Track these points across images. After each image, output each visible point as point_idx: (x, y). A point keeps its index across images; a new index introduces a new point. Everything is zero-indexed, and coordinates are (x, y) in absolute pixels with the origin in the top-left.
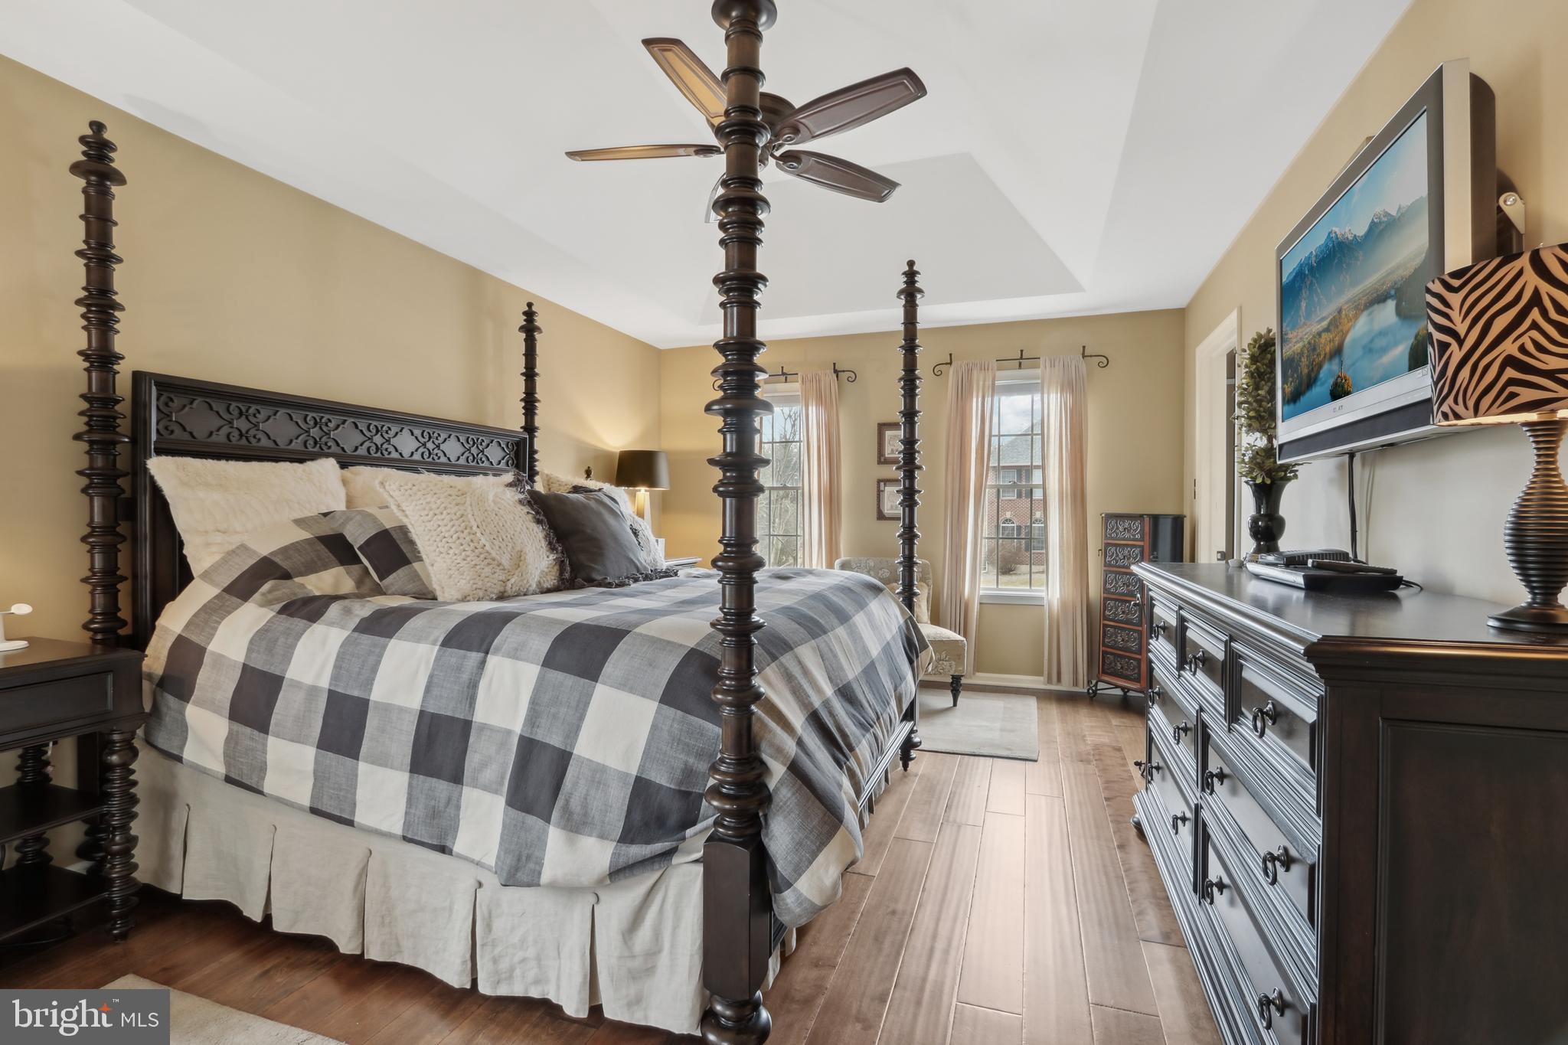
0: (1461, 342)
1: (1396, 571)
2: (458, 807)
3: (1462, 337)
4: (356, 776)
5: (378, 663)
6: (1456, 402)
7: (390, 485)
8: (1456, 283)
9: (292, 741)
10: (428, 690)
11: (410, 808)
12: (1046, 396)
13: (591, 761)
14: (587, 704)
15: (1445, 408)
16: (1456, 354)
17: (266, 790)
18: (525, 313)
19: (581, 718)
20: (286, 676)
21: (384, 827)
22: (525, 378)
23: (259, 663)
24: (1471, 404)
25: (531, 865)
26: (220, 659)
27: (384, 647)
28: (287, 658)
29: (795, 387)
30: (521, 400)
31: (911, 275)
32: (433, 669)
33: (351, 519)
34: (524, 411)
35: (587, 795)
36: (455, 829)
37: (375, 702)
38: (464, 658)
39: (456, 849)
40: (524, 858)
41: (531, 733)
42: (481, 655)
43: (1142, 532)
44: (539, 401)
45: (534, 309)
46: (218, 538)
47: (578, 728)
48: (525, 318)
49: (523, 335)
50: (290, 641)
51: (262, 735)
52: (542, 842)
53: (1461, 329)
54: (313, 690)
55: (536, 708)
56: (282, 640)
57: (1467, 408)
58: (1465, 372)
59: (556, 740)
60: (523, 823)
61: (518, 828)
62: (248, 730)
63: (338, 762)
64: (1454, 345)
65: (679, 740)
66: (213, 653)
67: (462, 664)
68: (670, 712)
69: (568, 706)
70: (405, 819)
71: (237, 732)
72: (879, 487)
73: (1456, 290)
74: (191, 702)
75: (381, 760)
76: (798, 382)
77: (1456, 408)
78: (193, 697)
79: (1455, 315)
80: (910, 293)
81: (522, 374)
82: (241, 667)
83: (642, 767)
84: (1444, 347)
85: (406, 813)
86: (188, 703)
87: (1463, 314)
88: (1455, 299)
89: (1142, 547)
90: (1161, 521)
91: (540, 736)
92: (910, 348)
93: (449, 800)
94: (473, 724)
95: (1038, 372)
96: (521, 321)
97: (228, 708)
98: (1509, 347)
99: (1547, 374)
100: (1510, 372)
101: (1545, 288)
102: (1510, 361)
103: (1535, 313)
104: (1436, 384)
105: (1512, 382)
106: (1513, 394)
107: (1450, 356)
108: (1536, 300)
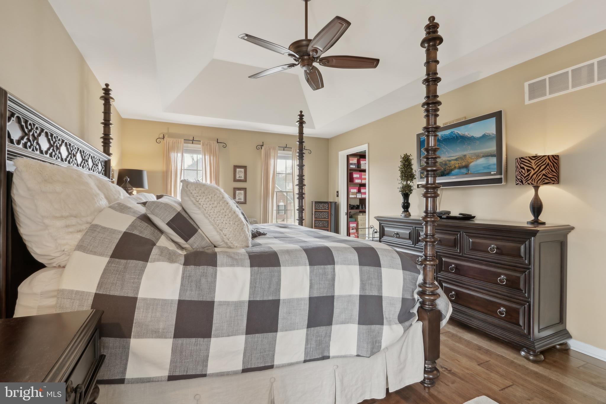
0: (534, 170)
2: (330, 336)
3: (535, 169)
4: (275, 341)
5: (279, 280)
6: (532, 181)
8: (534, 158)
9: (229, 336)
10: (311, 287)
11: (307, 345)
12: (293, 161)
13: (389, 297)
14: (381, 276)
15: (529, 182)
16: (533, 172)
17: (209, 372)
18: (104, 89)
19: (381, 282)
20: (215, 300)
21: (294, 360)
22: (103, 126)
23: (192, 296)
24: (536, 182)
25: (377, 344)
26: (153, 303)
27: (280, 272)
28: (212, 289)
29: (199, 147)
30: (101, 138)
31: (301, 116)
32: (311, 277)
33: (158, 207)
34: (103, 144)
35: (389, 310)
36: (328, 346)
37: (284, 300)
38: (325, 269)
39: (332, 354)
40: (374, 343)
41: (364, 293)
42: (332, 266)
43: (328, 207)
46: (73, 221)
47: (381, 286)
48: (104, 92)
49: (103, 102)
50: (209, 280)
51: (206, 339)
52: (380, 334)
53: (534, 167)
54: (237, 305)
55: (363, 282)
56: (203, 280)
57: (535, 182)
58: (535, 176)
59: (375, 293)
60: (371, 329)
61: (370, 332)
62: (193, 340)
63: (263, 337)
64: (532, 170)
65: (411, 281)
66: (145, 299)
67: (325, 272)
68: (408, 273)
69: (375, 279)
70: (305, 352)
71: (182, 344)
72: (234, 190)
73: (533, 160)
74: (132, 337)
75: (291, 328)
76: (200, 144)
77: (532, 182)
78: (132, 333)
79: (533, 165)
80: (301, 122)
81: (102, 123)
82: (177, 303)
83: (403, 295)
84: (528, 170)
85: (305, 348)
86: (130, 338)
87: (535, 164)
88: (533, 162)
90: (332, 204)
91: (368, 293)
92: (301, 142)
93: (326, 334)
94: (335, 296)
95: (291, 153)
97: (173, 331)
98: (544, 172)
99: (550, 178)
100: (544, 177)
101: (550, 162)
102: (544, 175)
103: (548, 167)
104: (525, 177)
105: (544, 178)
106: (544, 181)
107: (531, 172)
108: (548, 164)
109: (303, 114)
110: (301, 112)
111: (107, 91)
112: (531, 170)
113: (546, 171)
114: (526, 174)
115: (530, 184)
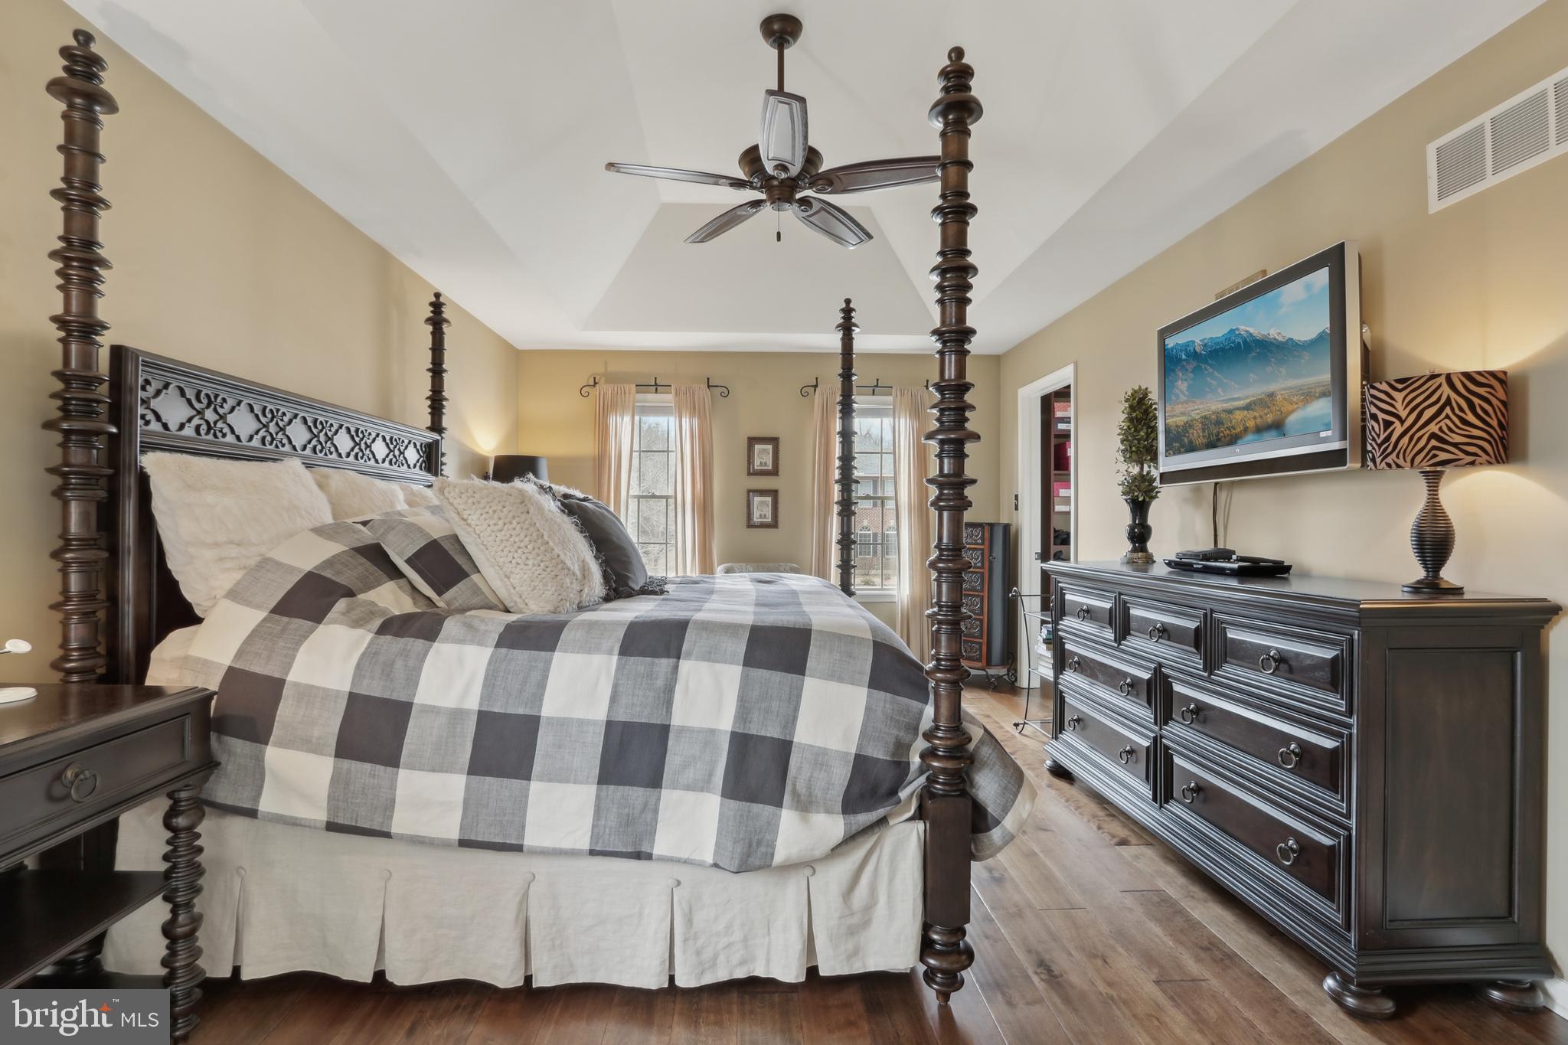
0: (1402, 422)
1: (1283, 562)
2: (656, 811)
3: (1403, 418)
4: (527, 797)
5: (545, 677)
6: (1398, 456)
7: (449, 493)
8: (1400, 386)
9: (433, 770)
10: (613, 699)
11: (598, 820)
12: (897, 420)
13: (812, 746)
14: (799, 696)
15: (1389, 460)
16: (1399, 429)
17: (394, 830)
18: (432, 304)
19: (796, 709)
20: (415, 702)
21: (566, 844)
22: (431, 374)
23: (374, 688)
24: (1409, 459)
25: (763, 849)
26: (308, 693)
27: (549, 662)
28: (413, 681)
29: (667, 399)
30: (427, 398)
31: (848, 312)
32: (616, 678)
33: (393, 529)
34: (430, 410)
35: (811, 777)
36: (652, 833)
37: (548, 718)
38: (653, 665)
39: (658, 850)
40: (755, 844)
41: (744, 728)
42: (672, 661)
43: (983, 538)
44: (446, 399)
45: (442, 299)
46: (233, 551)
47: (795, 718)
48: (432, 309)
49: (430, 328)
50: (411, 663)
51: (389, 769)
52: (773, 826)
53: (1403, 414)
54: (457, 715)
55: (746, 705)
56: (399, 664)
57: (1405, 461)
58: (1406, 440)
59: (773, 732)
60: (749, 812)
61: (745, 818)
62: (368, 766)
63: (501, 787)
64: (1397, 423)
65: (892, 718)
66: (296, 685)
67: (651, 671)
68: (881, 695)
69: (780, 700)
70: (592, 832)
71: (349, 771)
72: (748, 497)
73: (1400, 391)
74: (270, 743)
75: (561, 776)
76: (671, 393)
78: (272, 738)
79: (1399, 406)
80: (847, 327)
81: (429, 370)
82: (346, 697)
83: (860, 746)
84: (1388, 424)
85: (593, 825)
86: (267, 744)
87: (1404, 404)
88: (1399, 396)
89: (982, 550)
90: (996, 528)
91: (754, 730)
92: (847, 375)
93: (646, 805)
94: (671, 727)
95: (890, 399)
96: (428, 312)
97: (335, 745)
98: (1433, 428)
99: (1455, 445)
100: (1434, 443)
101: (1453, 396)
102: (1433, 436)
103: (1448, 410)
104: (1380, 446)
105: (1434, 448)
106: (1435, 456)
107: (1394, 430)
108: (1448, 402)
109: (851, 305)
110: (848, 301)
111: (437, 306)
112: (1394, 423)
113: (1442, 424)
114: (1382, 437)
115: (1393, 465)
